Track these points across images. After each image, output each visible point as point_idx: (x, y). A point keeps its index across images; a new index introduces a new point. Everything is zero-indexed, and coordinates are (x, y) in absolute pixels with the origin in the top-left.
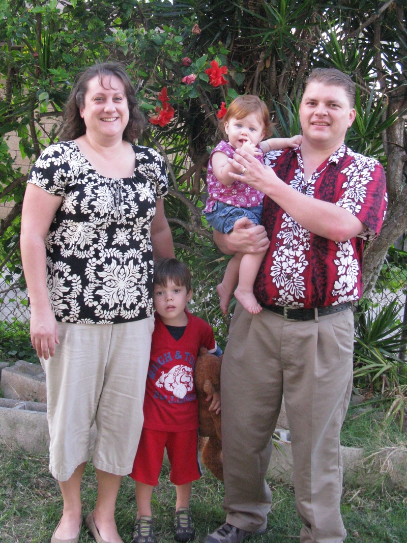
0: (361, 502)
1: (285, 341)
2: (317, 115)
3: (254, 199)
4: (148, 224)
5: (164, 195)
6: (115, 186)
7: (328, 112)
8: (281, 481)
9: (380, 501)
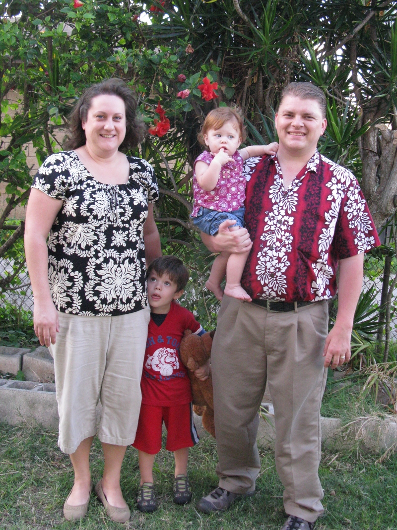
0: (338, 465)
1: (268, 330)
2: (293, 126)
3: (234, 204)
4: (141, 225)
5: (154, 200)
6: (111, 191)
7: (304, 123)
8: (269, 449)
9: (355, 464)
